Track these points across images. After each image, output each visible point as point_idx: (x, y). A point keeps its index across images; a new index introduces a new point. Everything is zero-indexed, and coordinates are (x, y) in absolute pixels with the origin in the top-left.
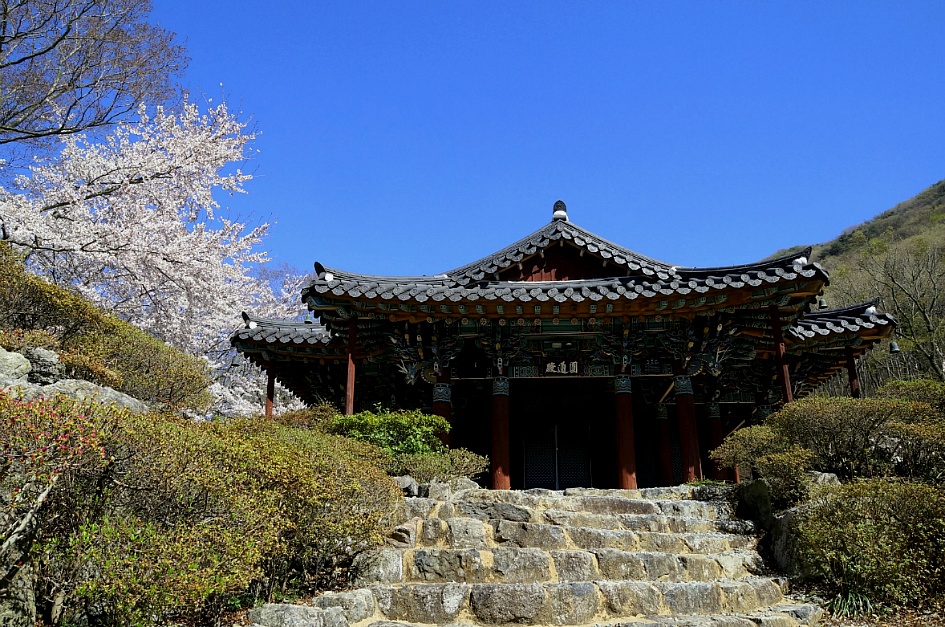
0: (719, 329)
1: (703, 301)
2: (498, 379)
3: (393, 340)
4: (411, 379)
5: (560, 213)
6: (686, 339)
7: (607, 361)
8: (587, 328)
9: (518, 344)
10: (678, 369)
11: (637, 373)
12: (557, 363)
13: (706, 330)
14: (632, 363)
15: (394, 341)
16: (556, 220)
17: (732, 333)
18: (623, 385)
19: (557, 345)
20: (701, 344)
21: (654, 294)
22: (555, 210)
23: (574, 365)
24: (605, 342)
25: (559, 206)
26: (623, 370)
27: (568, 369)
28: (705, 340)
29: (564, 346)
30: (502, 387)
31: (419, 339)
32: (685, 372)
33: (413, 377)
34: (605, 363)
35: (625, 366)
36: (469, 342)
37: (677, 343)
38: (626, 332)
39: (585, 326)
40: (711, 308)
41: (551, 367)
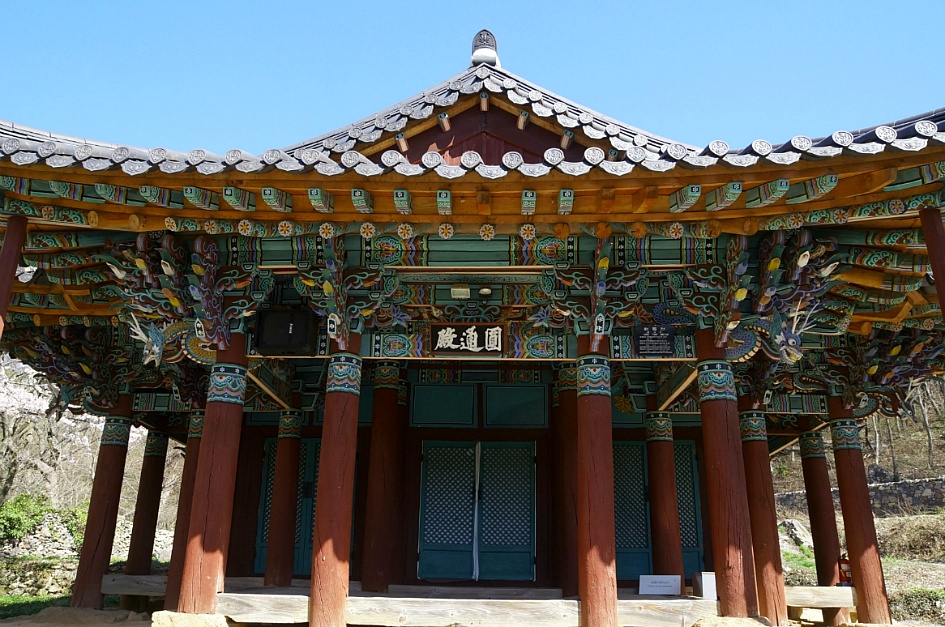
0: (803, 262)
1: (781, 189)
2: (338, 359)
3: (116, 271)
4: (153, 354)
5: (484, 53)
6: (729, 284)
7: (560, 328)
8: (521, 257)
9: (380, 288)
10: (708, 347)
11: (625, 355)
12: (460, 331)
13: (774, 264)
14: (613, 333)
15: (120, 274)
16: (476, 64)
17: (826, 272)
18: (594, 378)
19: (461, 293)
20: (760, 295)
21: (672, 165)
22: (476, 47)
23: (494, 335)
24: (559, 287)
25: (483, 39)
26: (595, 348)
27: (481, 342)
28: (771, 285)
29: (476, 297)
30: (344, 376)
31: (168, 270)
32: (720, 354)
33: (156, 349)
34: (560, 332)
35: (599, 337)
36: (283, 282)
37: (706, 295)
38: (604, 264)
39: (519, 252)
40: (795, 210)
41: (446, 338)
